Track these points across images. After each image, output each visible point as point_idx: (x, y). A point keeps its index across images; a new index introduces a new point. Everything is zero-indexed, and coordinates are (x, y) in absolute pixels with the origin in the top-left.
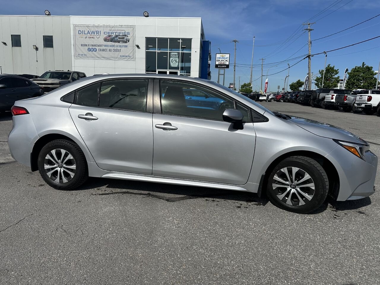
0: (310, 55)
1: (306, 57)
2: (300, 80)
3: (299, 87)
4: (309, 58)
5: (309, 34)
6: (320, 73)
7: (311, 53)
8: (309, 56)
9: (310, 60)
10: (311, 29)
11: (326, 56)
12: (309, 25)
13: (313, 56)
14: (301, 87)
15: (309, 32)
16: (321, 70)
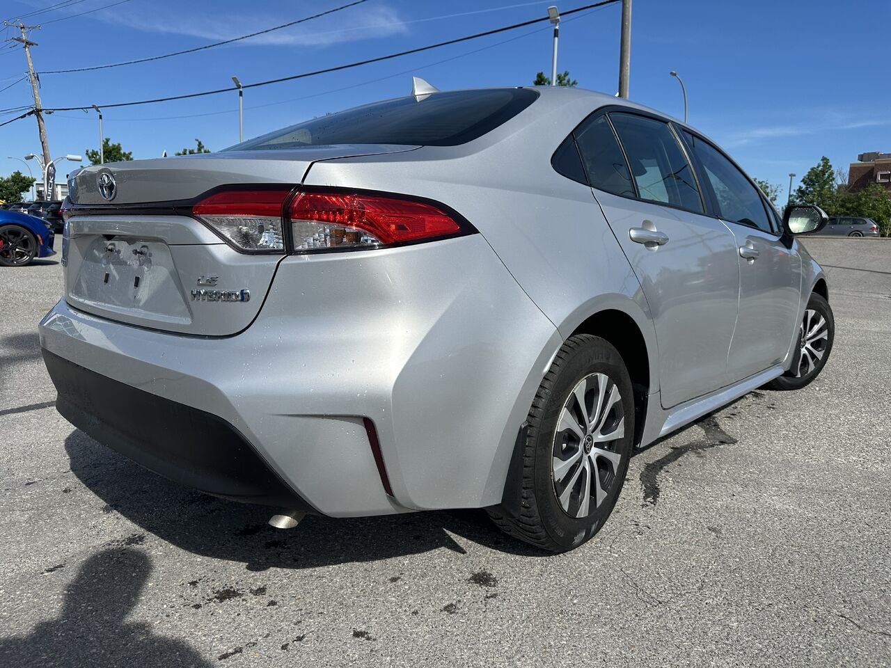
0: (41, 110)
1: (30, 114)
2: (18, 174)
3: (23, 191)
4: (38, 116)
5: (29, 55)
6: (89, 157)
7: (41, 105)
8: (37, 112)
9: (41, 122)
10: (32, 41)
11: (101, 117)
12: (21, 28)
13: (50, 113)
14: (28, 191)
15: (27, 49)
16: (90, 151)
